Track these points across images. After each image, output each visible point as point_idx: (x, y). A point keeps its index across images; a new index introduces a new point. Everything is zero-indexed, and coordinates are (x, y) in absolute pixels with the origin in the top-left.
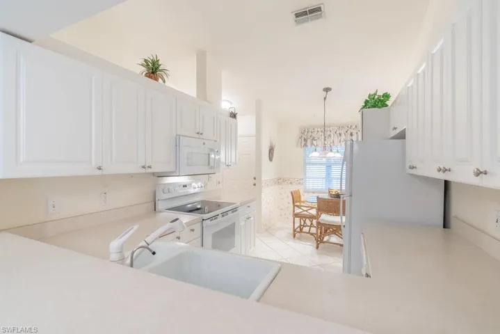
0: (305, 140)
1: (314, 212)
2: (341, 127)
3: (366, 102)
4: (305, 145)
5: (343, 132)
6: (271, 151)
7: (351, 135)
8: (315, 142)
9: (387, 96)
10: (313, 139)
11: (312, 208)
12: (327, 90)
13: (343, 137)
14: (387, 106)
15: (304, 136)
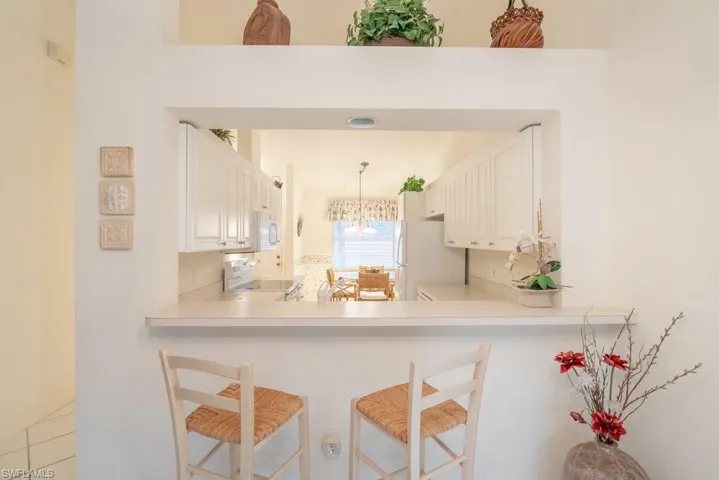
0: (335, 213)
1: (351, 290)
2: (370, 201)
3: (406, 185)
4: (335, 219)
5: (373, 206)
6: (300, 224)
7: (381, 209)
8: (345, 216)
9: (422, 181)
10: (343, 212)
11: (351, 286)
12: (365, 164)
13: (373, 212)
14: (421, 190)
15: (333, 209)
